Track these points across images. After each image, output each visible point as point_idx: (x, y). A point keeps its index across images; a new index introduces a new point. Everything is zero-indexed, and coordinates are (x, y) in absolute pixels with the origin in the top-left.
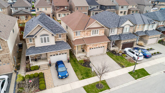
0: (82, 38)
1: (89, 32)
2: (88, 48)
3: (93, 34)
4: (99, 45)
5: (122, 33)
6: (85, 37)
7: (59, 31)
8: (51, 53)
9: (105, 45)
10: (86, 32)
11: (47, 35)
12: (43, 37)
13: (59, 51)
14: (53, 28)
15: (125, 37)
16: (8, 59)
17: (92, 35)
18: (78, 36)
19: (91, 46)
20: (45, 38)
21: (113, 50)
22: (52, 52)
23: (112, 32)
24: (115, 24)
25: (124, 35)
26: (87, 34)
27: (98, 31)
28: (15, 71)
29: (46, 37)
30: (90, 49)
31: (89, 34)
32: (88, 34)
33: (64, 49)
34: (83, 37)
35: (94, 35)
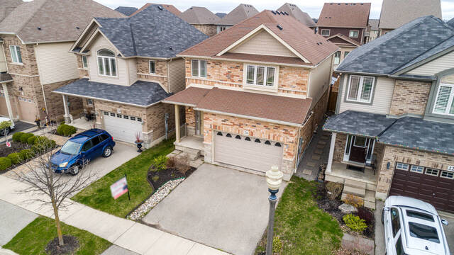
0: (211, 87)
1: (239, 70)
2: (206, 125)
3: (250, 82)
4: (253, 129)
5: (423, 116)
6: (220, 87)
7: (148, 52)
8: (101, 102)
9: (281, 140)
10: (225, 68)
11: (111, 54)
12: (103, 57)
13: (120, 106)
14: (144, 41)
15: (425, 134)
16: (31, 89)
17: (246, 87)
18: (199, 77)
19: (219, 122)
20: (107, 61)
21: (341, 181)
22: (105, 102)
23: (354, 94)
24: (384, 60)
25: (431, 125)
26: (229, 76)
27: (271, 70)
28: (38, 122)
29: (110, 58)
30: (220, 134)
31: (236, 79)
32: (233, 76)
33: (130, 101)
34: (216, 85)
35: (254, 88)
